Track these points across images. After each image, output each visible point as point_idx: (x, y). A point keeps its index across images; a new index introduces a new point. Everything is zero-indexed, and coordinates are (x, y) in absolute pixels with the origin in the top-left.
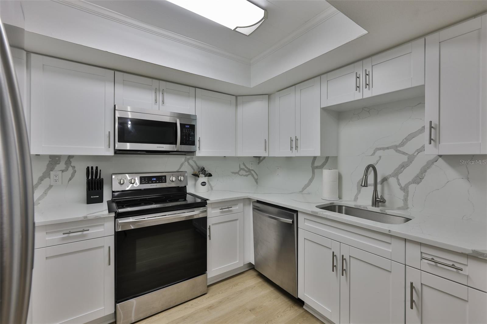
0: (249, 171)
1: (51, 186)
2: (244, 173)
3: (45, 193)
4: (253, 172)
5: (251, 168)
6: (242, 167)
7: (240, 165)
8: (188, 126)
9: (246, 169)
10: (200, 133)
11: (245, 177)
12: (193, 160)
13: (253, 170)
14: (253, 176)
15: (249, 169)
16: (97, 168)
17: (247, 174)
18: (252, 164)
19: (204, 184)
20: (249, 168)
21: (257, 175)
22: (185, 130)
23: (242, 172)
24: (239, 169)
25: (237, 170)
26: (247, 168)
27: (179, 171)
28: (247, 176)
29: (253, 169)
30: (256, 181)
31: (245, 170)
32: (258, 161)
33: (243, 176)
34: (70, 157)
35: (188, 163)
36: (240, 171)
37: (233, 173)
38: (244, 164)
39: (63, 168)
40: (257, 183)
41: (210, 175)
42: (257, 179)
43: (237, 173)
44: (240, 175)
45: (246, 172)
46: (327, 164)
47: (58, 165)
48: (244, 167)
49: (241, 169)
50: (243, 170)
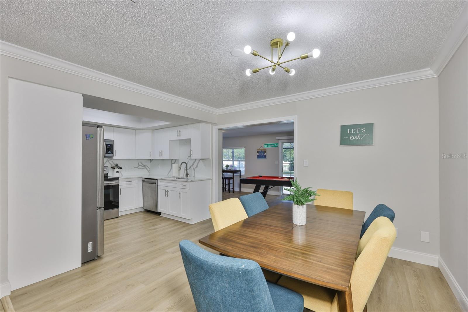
2: (141, 167)
4: (146, 167)
5: (145, 165)
6: (140, 164)
8: (110, 145)
9: (142, 165)
10: (116, 148)
11: (142, 170)
12: (112, 161)
13: (147, 166)
14: (146, 169)
17: (143, 168)
18: (146, 163)
19: (117, 172)
21: (149, 168)
22: (108, 147)
23: (140, 167)
24: (138, 165)
25: (137, 166)
26: (143, 165)
28: (143, 169)
29: (146, 165)
32: (150, 161)
33: (140, 169)
35: (109, 162)
36: (139, 166)
37: (134, 167)
38: (141, 163)
41: (121, 168)
42: (149, 171)
43: (137, 167)
45: (143, 167)
46: (176, 162)
48: (141, 164)
49: (139, 165)
50: (141, 166)
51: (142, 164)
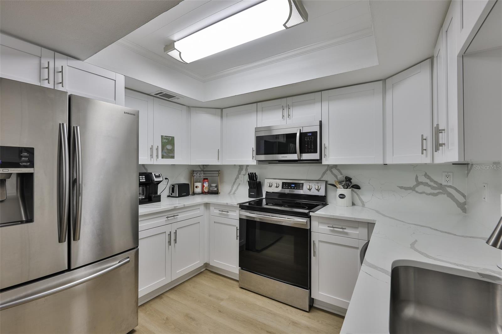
0: (441, 186)
1: (240, 184)
2: (428, 190)
3: (237, 188)
4: (449, 190)
5: (444, 183)
6: (422, 179)
7: (417, 177)
8: (310, 134)
9: (432, 184)
11: (431, 196)
12: (337, 168)
13: (450, 187)
14: (451, 196)
15: (441, 184)
16: (255, 173)
18: (447, 176)
19: (342, 196)
20: (440, 182)
21: (464, 196)
22: (307, 139)
23: (421, 188)
24: (415, 183)
25: (412, 183)
26: (435, 182)
27: (321, 180)
29: (449, 184)
30: (463, 207)
31: (429, 186)
32: (466, 172)
34: (247, 166)
35: (331, 171)
36: (417, 185)
37: (401, 188)
38: (426, 175)
39: (244, 173)
40: (464, 210)
41: (357, 187)
42: (465, 203)
43: (413, 189)
44: (417, 192)
45: (433, 188)
47: (242, 171)
48: (428, 181)
49: (419, 183)
50: (426, 184)
51: (432, 180)
